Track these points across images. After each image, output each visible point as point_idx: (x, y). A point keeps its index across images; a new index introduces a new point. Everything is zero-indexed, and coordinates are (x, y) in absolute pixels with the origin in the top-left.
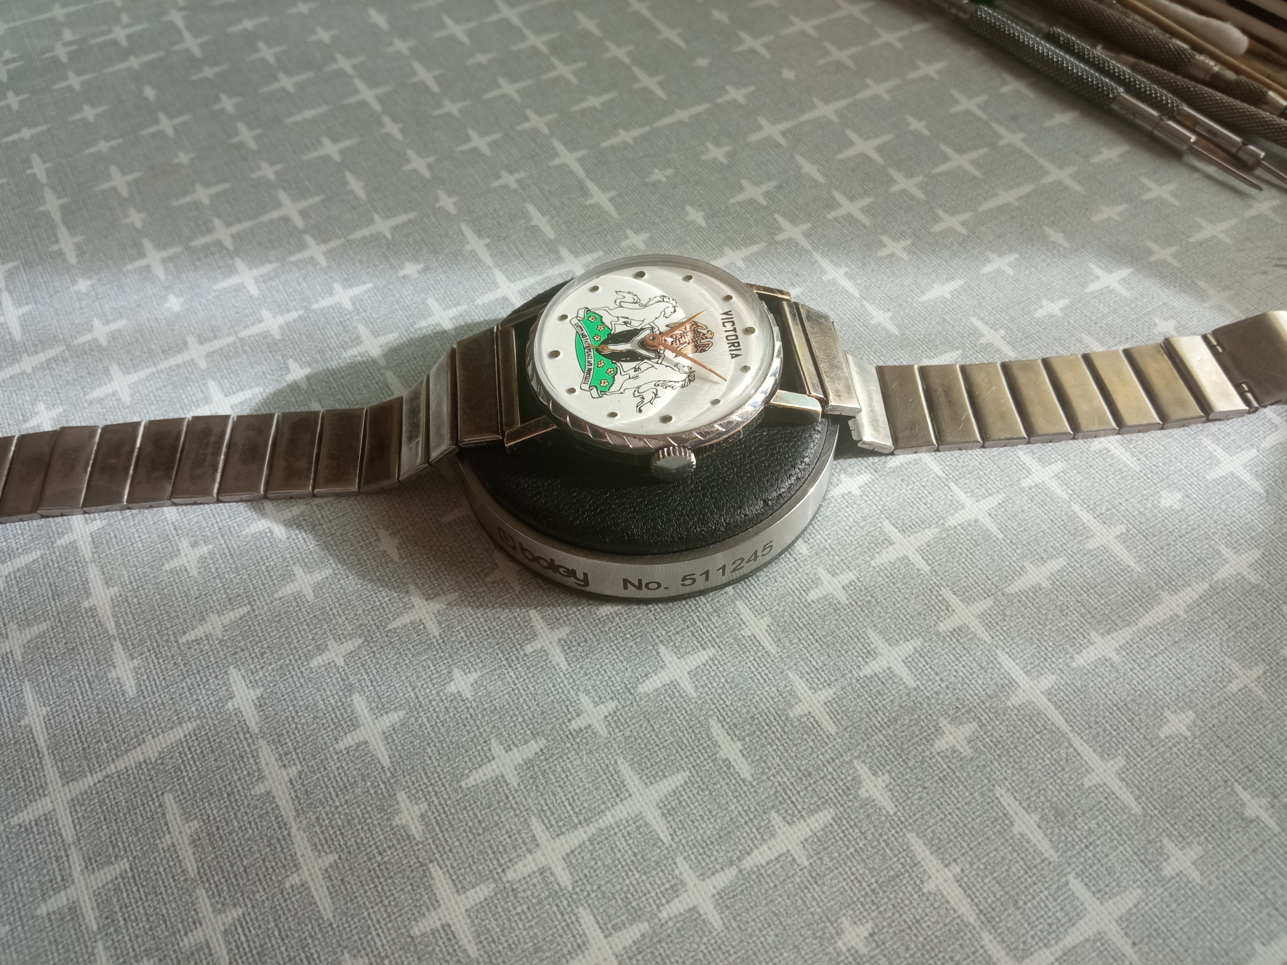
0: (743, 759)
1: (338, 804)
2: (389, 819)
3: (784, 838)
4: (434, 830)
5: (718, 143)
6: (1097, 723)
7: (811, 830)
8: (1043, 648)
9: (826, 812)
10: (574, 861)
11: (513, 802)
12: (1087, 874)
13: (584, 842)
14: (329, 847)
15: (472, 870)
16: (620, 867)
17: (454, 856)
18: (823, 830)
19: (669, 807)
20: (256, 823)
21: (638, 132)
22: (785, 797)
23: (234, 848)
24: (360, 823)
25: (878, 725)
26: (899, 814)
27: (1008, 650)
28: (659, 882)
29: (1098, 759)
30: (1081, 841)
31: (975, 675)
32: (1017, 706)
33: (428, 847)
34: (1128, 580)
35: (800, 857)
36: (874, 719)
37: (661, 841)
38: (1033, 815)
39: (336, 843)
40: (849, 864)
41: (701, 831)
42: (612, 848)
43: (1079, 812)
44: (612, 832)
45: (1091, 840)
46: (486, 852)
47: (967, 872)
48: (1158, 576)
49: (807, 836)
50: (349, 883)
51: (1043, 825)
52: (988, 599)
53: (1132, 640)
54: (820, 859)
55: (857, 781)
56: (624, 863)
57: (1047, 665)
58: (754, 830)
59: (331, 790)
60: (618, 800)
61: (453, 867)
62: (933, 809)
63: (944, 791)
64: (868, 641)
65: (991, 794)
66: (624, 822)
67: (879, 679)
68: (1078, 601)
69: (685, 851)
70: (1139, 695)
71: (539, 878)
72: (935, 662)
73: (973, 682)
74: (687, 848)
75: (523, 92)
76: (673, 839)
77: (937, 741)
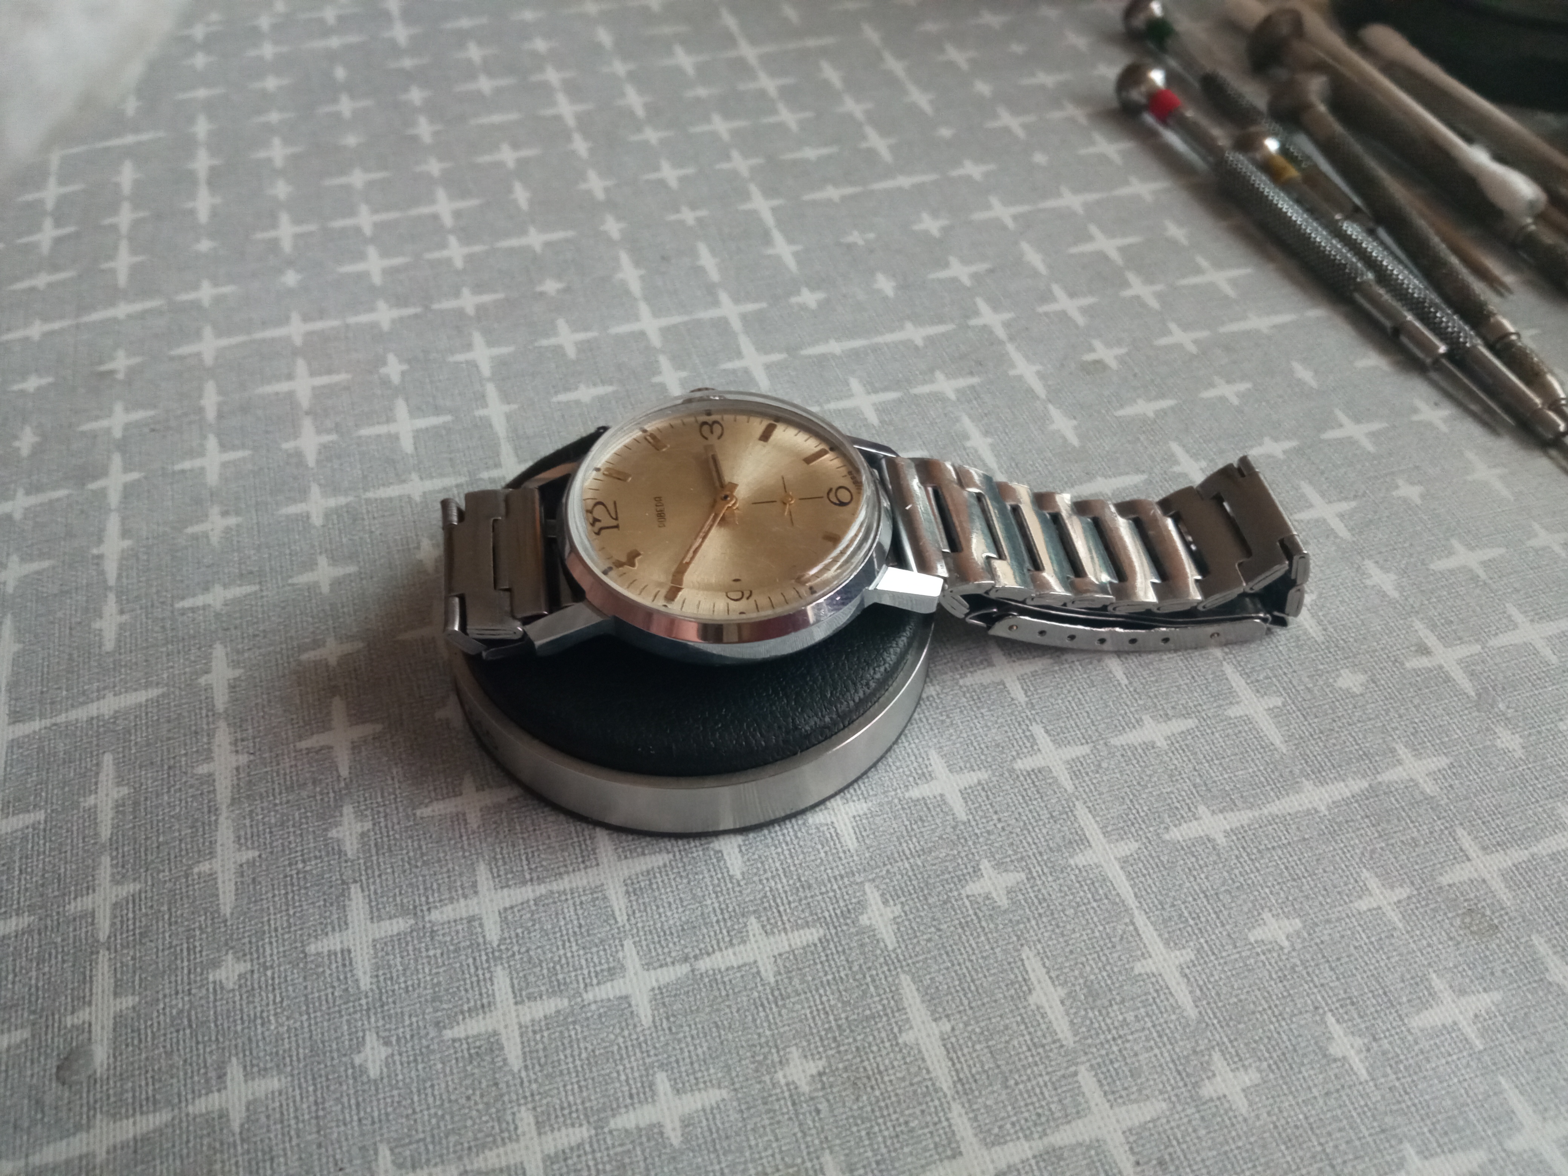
0: (739, 856)
1: (277, 801)
2: (326, 830)
3: (755, 946)
4: (369, 850)
5: (935, 214)
6: (1173, 905)
7: (790, 946)
8: (1134, 811)
9: (814, 930)
10: (510, 917)
11: (466, 842)
12: (1104, 1070)
13: (528, 901)
14: (253, 843)
15: (395, 900)
16: (558, 935)
17: (381, 883)
18: (804, 948)
19: (637, 886)
20: (187, 802)
21: (849, 190)
22: (773, 904)
23: (155, 823)
24: (294, 826)
25: (907, 852)
26: (899, 951)
27: (1090, 804)
28: (596, 960)
29: (1161, 945)
30: (1109, 1031)
31: (1040, 823)
32: (1081, 866)
33: (357, 867)
34: (1267, 759)
35: (766, 971)
36: (904, 845)
37: (615, 919)
38: (1059, 988)
39: (261, 840)
40: (821, 991)
41: (663, 919)
42: (557, 914)
43: (1118, 999)
44: (563, 898)
45: (1121, 1033)
46: (418, 887)
47: (957, 1032)
48: (1307, 762)
49: (782, 951)
50: (260, 883)
51: (1068, 1003)
52: (1086, 746)
53: (1249, 826)
54: (790, 978)
55: (862, 905)
56: (564, 932)
57: (1133, 830)
58: (724, 931)
59: (276, 786)
60: (582, 866)
61: (376, 893)
62: (940, 955)
63: (960, 937)
64: (927, 762)
65: (1016, 954)
66: (581, 890)
67: (926, 804)
68: (1195, 770)
69: (638, 935)
70: (1238, 888)
71: (465, 926)
72: (998, 799)
73: (1037, 829)
74: (641, 933)
75: (735, 133)
76: (628, 920)
77: (970, 883)
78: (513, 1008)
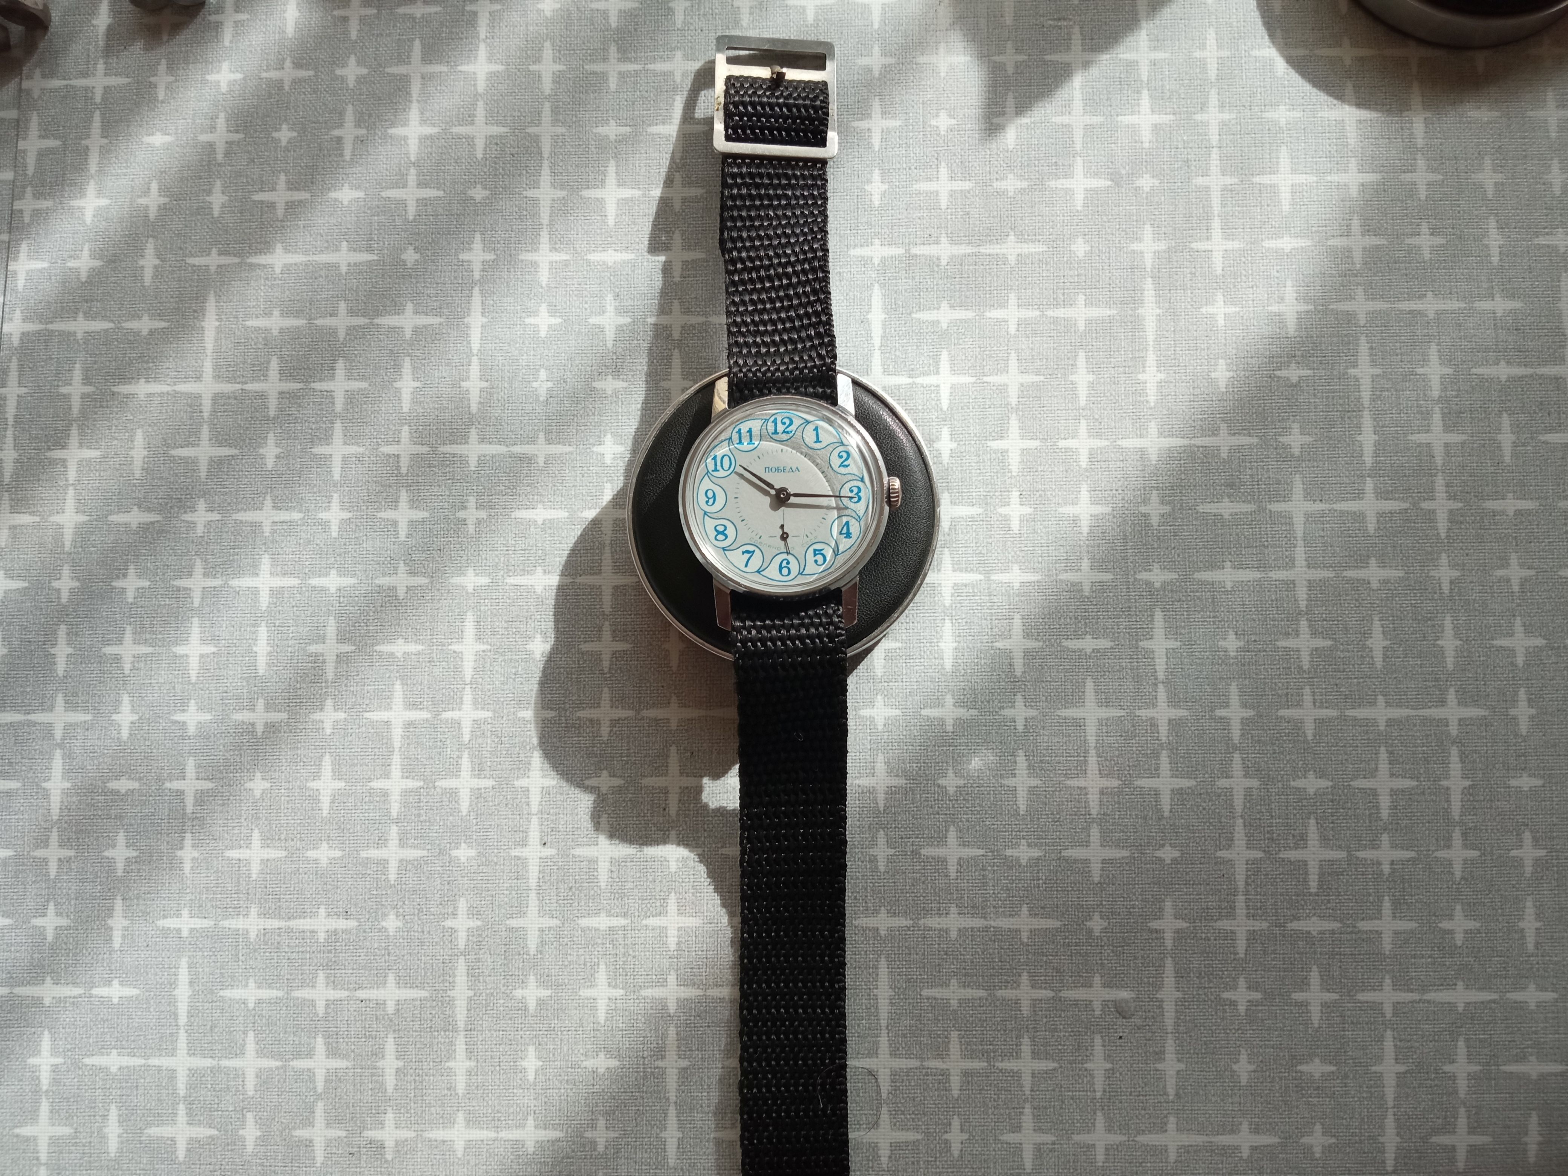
78: (1161, 779)
